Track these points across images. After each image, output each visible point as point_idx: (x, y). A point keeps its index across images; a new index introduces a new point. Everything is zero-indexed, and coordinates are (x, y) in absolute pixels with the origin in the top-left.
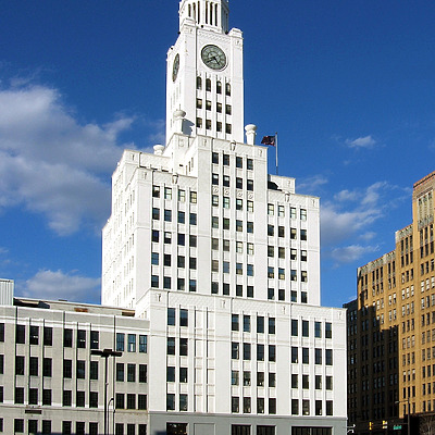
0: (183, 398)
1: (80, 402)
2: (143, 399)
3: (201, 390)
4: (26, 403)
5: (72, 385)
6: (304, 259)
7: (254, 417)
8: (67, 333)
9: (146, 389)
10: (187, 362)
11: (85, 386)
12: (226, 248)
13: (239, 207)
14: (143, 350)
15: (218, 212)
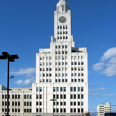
0: (41, 109)
1: (16, 111)
2: (31, 110)
3: (45, 107)
4: (4, 112)
5: (14, 107)
6: (82, 70)
7: (59, 113)
8: (13, 95)
9: (31, 107)
10: (41, 100)
11: (17, 107)
12: (60, 70)
13: (63, 59)
14: (31, 98)
15: (57, 61)
